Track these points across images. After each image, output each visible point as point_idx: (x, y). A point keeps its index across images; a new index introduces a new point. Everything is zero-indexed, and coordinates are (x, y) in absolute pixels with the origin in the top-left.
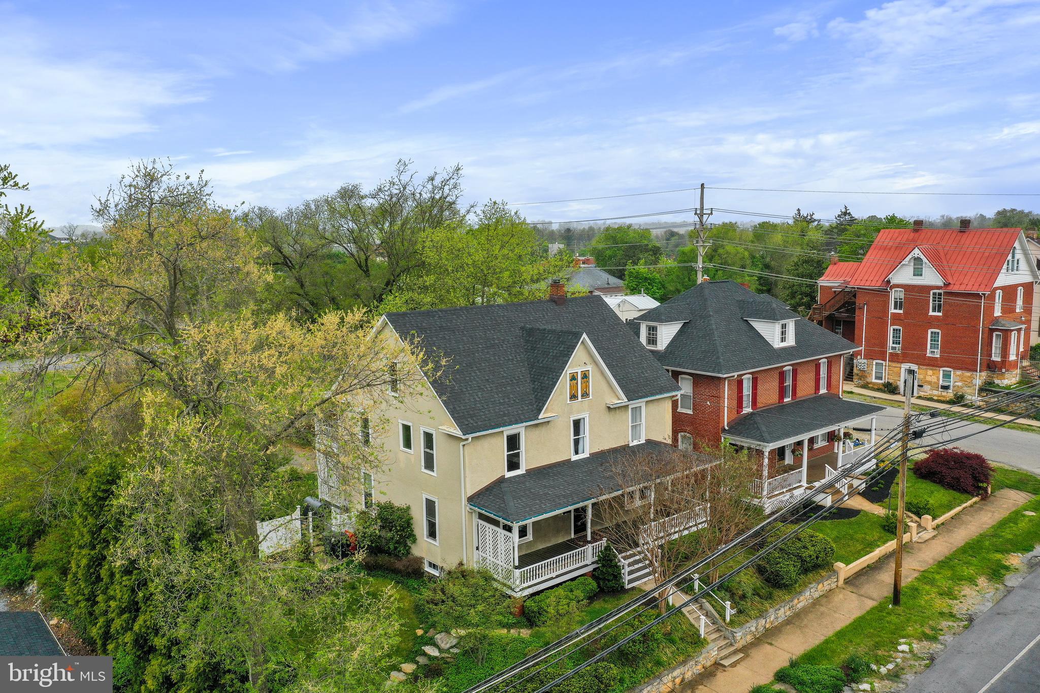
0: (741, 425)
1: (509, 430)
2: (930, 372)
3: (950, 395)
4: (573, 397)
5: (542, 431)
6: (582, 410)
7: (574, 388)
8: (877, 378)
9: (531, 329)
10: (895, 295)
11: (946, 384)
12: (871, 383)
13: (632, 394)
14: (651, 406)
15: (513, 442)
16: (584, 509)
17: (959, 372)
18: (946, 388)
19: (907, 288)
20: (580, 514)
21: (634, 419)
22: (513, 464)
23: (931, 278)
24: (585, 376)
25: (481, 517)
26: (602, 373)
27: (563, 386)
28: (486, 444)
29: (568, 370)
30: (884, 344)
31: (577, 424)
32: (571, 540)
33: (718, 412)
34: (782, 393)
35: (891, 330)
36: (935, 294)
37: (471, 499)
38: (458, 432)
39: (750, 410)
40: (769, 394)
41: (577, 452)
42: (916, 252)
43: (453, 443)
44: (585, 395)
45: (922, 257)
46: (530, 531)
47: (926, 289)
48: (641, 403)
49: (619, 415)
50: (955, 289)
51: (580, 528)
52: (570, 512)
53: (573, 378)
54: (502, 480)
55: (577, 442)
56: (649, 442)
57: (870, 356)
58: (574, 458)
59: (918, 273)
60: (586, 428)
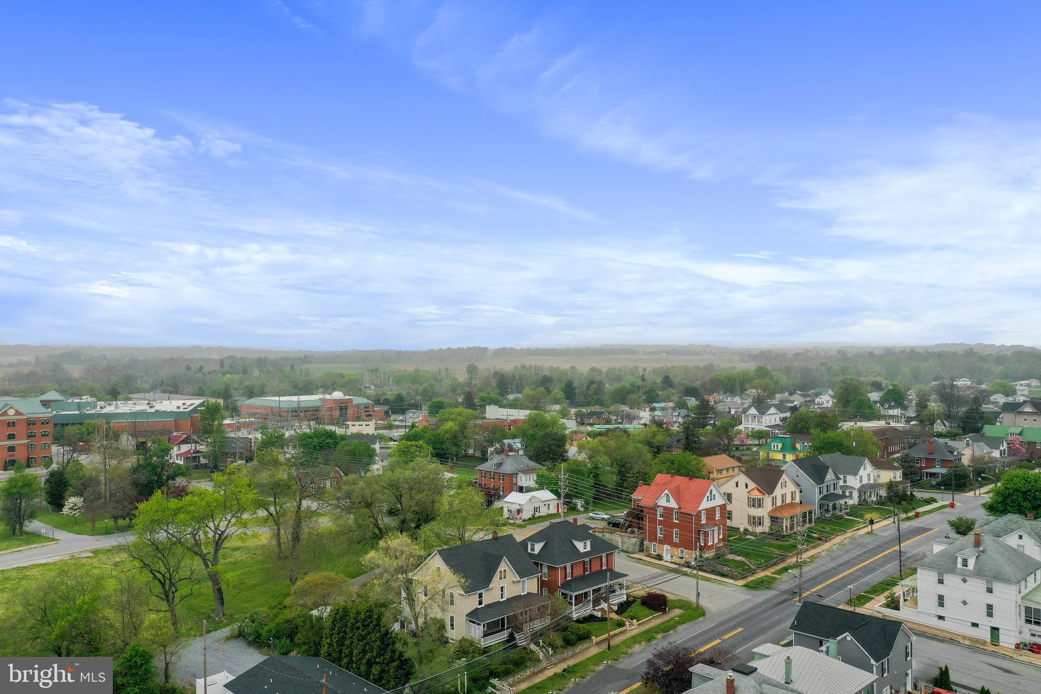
0: (566, 585)
1: (479, 592)
2: (675, 550)
3: (683, 561)
4: (501, 579)
5: (491, 591)
6: (503, 583)
7: (501, 575)
8: (654, 551)
9: (486, 553)
10: (659, 511)
11: (682, 556)
12: (652, 554)
13: (521, 576)
14: (529, 580)
15: (480, 596)
16: (504, 618)
17: (686, 550)
18: (682, 558)
19: (665, 508)
20: (503, 619)
21: (523, 585)
22: (480, 603)
23: (673, 504)
24: (505, 571)
25: (471, 621)
26: (511, 570)
27: (497, 575)
28: (472, 597)
29: (499, 570)
30: (656, 535)
31: (502, 588)
32: (500, 630)
33: (557, 581)
34: (585, 570)
35: (659, 527)
36: (675, 512)
37: (467, 615)
38: (463, 593)
39: (570, 578)
40: (579, 572)
41: (502, 598)
42: (666, 492)
43: (462, 596)
44: (505, 577)
45: (669, 494)
46: (486, 626)
47: (671, 509)
48: (525, 579)
49: (518, 584)
50: (682, 511)
51: (503, 625)
52: (499, 619)
53: (501, 572)
54: (477, 609)
55: (502, 594)
56: (529, 594)
57: (651, 541)
58: (501, 600)
59: (668, 501)
60: (505, 590)
